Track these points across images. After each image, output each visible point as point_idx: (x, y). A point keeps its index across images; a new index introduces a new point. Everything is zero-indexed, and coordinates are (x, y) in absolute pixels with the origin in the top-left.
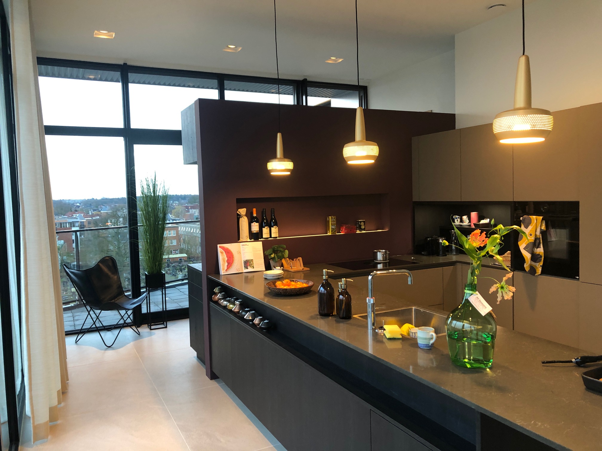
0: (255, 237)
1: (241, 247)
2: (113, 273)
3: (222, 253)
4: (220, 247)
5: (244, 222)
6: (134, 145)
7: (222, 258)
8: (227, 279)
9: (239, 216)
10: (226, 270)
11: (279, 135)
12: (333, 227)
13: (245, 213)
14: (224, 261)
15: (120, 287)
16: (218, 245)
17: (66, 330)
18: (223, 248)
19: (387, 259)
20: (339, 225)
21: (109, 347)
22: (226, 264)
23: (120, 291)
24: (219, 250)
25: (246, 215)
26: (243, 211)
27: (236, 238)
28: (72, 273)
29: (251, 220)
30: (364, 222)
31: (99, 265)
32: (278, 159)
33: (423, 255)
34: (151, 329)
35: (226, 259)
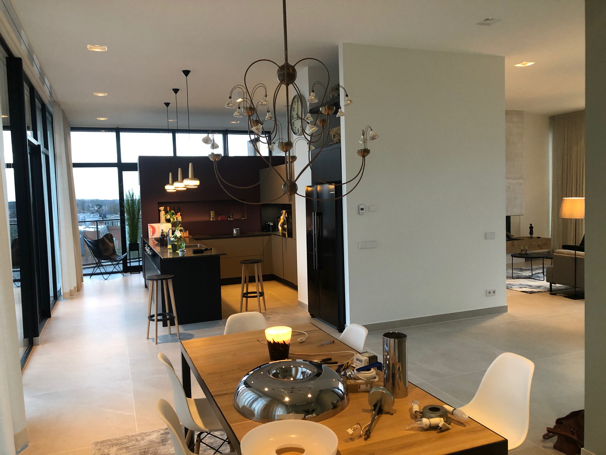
0: (168, 221)
1: (160, 225)
2: (111, 242)
3: (150, 228)
4: (149, 225)
5: (162, 213)
6: (123, 172)
7: (150, 230)
8: (152, 240)
9: (160, 211)
10: (152, 236)
11: (170, 174)
12: (213, 217)
13: (163, 209)
14: (151, 232)
15: (114, 250)
16: (148, 224)
17: (83, 273)
18: (151, 226)
19: (239, 232)
20: (216, 214)
21: (106, 279)
22: (152, 233)
23: (114, 252)
24: (149, 226)
25: (164, 210)
26: (162, 208)
27: (159, 221)
28: (88, 241)
29: (166, 212)
30: (232, 214)
31: (104, 238)
32: (170, 184)
33: (264, 232)
34: (131, 274)
35: (152, 231)
